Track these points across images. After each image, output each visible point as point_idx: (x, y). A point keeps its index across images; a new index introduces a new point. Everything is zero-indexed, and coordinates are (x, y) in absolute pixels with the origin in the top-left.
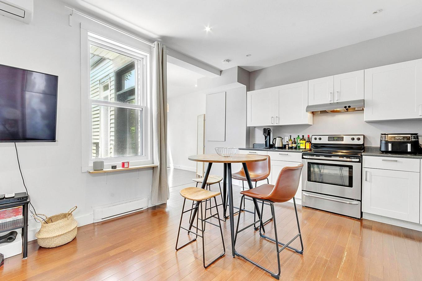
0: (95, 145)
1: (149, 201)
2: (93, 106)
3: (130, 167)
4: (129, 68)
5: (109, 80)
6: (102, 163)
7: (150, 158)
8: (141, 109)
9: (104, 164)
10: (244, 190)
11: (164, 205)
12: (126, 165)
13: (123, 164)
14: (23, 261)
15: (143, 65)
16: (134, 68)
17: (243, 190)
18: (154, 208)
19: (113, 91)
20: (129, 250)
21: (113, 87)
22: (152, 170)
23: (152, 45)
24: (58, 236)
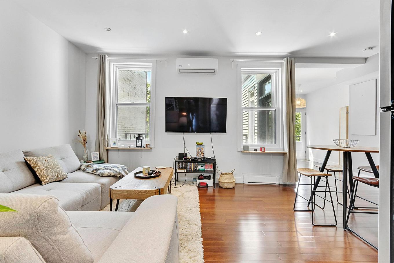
0: (245, 136)
1: (281, 179)
2: (244, 111)
3: (266, 151)
4: (268, 79)
5: (254, 89)
6: (248, 147)
7: (282, 147)
8: (275, 110)
9: (250, 148)
10: (359, 176)
11: (294, 186)
12: (263, 150)
13: (261, 148)
14: (214, 189)
15: (276, 77)
16: (271, 79)
17: (357, 176)
18: (285, 185)
19: (256, 97)
20: (262, 201)
21: (256, 94)
22: (283, 156)
23: (283, 61)
24: (227, 183)
